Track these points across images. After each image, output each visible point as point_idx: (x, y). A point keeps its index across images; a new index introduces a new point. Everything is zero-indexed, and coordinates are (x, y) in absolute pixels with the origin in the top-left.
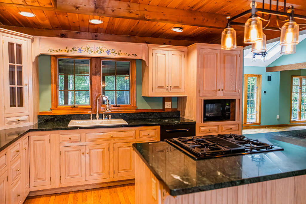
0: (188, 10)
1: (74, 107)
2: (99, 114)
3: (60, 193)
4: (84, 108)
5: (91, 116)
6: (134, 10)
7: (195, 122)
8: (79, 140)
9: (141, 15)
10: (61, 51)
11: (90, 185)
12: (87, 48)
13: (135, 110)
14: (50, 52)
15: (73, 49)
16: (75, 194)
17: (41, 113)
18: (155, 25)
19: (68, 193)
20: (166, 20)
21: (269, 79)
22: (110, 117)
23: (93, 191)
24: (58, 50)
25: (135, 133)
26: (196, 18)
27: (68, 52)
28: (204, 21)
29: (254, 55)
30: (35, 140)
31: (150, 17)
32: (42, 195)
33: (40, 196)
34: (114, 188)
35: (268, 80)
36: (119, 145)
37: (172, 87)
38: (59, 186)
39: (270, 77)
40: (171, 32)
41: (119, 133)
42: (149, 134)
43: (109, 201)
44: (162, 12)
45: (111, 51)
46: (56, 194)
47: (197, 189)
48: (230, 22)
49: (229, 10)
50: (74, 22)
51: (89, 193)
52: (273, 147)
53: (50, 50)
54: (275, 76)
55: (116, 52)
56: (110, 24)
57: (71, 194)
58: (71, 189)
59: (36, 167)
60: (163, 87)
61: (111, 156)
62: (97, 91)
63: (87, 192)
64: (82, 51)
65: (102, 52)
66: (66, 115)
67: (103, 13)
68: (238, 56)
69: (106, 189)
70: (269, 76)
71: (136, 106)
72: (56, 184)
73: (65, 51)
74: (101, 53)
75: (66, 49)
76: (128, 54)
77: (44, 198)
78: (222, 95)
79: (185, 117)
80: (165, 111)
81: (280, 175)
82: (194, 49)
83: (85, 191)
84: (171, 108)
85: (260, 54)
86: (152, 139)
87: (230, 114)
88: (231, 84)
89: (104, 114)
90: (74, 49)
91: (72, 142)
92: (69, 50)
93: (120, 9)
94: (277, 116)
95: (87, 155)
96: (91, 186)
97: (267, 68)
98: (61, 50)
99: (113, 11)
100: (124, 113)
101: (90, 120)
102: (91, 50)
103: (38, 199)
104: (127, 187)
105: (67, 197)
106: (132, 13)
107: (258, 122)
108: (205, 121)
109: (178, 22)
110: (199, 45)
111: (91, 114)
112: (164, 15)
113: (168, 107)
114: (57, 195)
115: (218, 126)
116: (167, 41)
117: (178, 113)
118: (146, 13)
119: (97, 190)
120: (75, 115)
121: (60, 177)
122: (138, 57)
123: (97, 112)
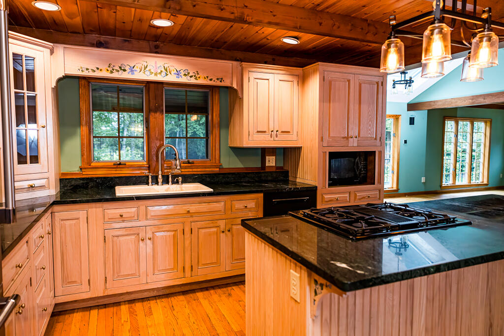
0: (310, 9)
1: (120, 164)
2: (163, 176)
3: (105, 305)
4: (136, 166)
5: (150, 179)
6: (227, 6)
7: (316, 187)
8: (136, 218)
9: (239, 14)
10: (101, 70)
11: (153, 290)
12: (143, 67)
13: (218, 169)
14: (81, 71)
15: (120, 68)
16: (130, 305)
17: (63, 174)
18: (257, 32)
19: (118, 304)
20: (277, 24)
21: (412, 121)
22: (180, 181)
23: (159, 299)
24: (95, 69)
25: (225, 205)
26: (322, 23)
27: (112, 72)
28: (334, 27)
29: (394, 84)
30: (62, 218)
31: (252, 18)
32: (75, 309)
33: (72, 311)
34: (191, 293)
35: (410, 124)
36: (199, 224)
37: (280, 131)
38: (104, 293)
39: (414, 118)
40: (279, 44)
41: (200, 205)
42: (246, 207)
43: (189, 314)
44: (272, 11)
45: (182, 73)
46: (98, 307)
47: (379, 280)
48: (394, 30)
49: (373, 12)
50: (124, 23)
51: (152, 303)
52: (455, 219)
53: (81, 68)
54: (421, 117)
55: (190, 75)
56: (186, 27)
57: (122, 305)
58: (122, 297)
59: (65, 263)
60: (265, 132)
61: (187, 242)
62: (159, 138)
63: (149, 302)
64: (136, 71)
65: (169, 73)
66: (108, 177)
67: (177, 9)
68: (380, 84)
69: (180, 295)
70: (412, 117)
71: (220, 163)
72: (98, 291)
73: (108, 70)
74: (167, 75)
75: (109, 67)
76: (209, 78)
77: (78, 313)
78: (355, 144)
79: (298, 180)
80: (266, 171)
81: (485, 258)
82: (314, 71)
83: (145, 299)
84: (274, 165)
85: (403, 82)
86: (250, 215)
87: (366, 174)
88: (370, 128)
89: (170, 176)
90: (122, 68)
91: (123, 221)
92: (113, 70)
93: (206, 3)
94: (422, 178)
95: (149, 242)
96: (155, 292)
97: (409, 105)
98: (100, 68)
99: (194, 6)
100: (201, 174)
101: (148, 185)
102: (150, 70)
103: (68, 315)
104: (212, 291)
105: (117, 310)
106: (224, 11)
107: (395, 188)
108: (330, 185)
109: (295, 28)
110: (322, 65)
111: (150, 177)
112: (274, 16)
113: (271, 164)
114: (101, 308)
115: (350, 193)
116: (269, 57)
117: (286, 174)
118: (246, 11)
119: (165, 297)
120: (122, 177)
121: (104, 279)
122: (227, 83)
123: (160, 172)
